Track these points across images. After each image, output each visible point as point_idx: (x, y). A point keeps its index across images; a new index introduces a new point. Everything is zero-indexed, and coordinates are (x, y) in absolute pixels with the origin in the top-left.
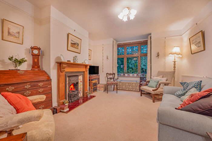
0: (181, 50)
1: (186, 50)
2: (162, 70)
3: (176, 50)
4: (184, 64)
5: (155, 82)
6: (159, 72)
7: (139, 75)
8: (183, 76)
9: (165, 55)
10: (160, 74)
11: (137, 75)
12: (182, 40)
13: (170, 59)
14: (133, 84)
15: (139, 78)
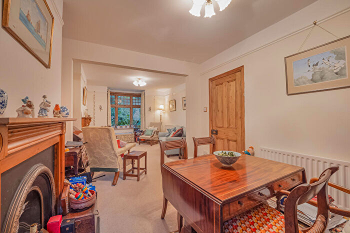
0: (164, 106)
1: (167, 108)
2: (153, 121)
3: (162, 107)
4: (166, 116)
5: (150, 131)
6: (151, 123)
7: (132, 126)
8: (166, 125)
9: (154, 110)
10: (152, 124)
11: (130, 126)
12: (164, 99)
13: (158, 113)
14: (128, 135)
15: (133, 130)
